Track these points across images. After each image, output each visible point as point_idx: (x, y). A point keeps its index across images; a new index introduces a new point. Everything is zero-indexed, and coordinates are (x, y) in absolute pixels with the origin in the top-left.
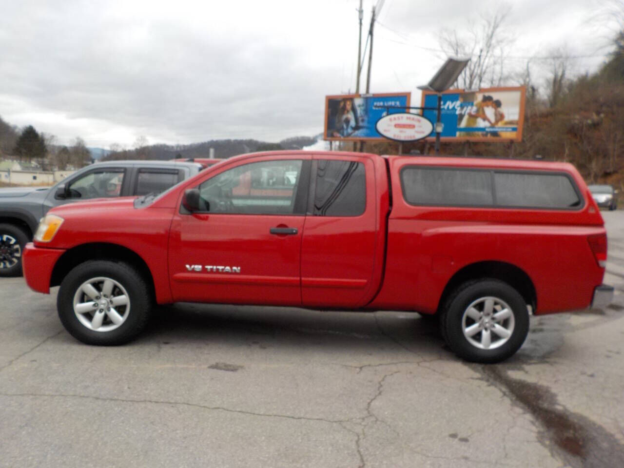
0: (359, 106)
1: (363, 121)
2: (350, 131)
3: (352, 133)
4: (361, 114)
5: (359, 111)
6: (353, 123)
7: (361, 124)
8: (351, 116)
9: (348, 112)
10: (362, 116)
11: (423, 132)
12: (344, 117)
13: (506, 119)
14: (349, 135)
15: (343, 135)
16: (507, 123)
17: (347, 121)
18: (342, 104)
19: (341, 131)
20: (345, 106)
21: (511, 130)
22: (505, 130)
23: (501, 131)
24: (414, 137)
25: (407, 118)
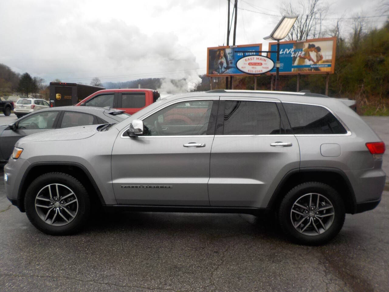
0: (229, 54)
1: (231, 63)
2: (223, 70)
3: (225, 71)
4: (230, 58)
5: (229, 57)
6: (225, 65)
7: (230, 65)
8: (224, 60)
9: (222, 57)
10: (230, 60)
11: (268, 68)
12: (220, 61)
13: (324, 59)
14: (223, 72)
15: (219, 72)
16: (324, 62)
17: (222, 64)
18: (218, 53)
19: (218, 70)
20: (220, 54)
21: (327, 66)
22: (323, 66)
23: (321, 67)
24: (262, 71)
25: (257, 58)
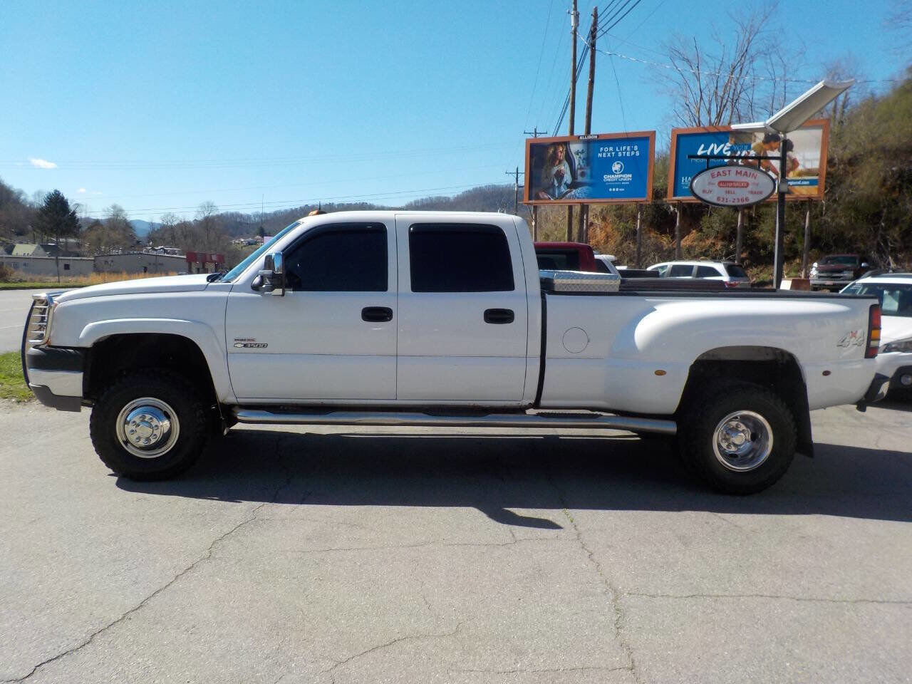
0: (577, 153)
1: (583, 174)
2: (563, 189)
3: (567, 193)
4: (579, 164)
5: (577, 161)
6: (568, 178)
7: (580, 179)
8: (565, 168)
9: (560, 162)
10: (581, 168)
11: (761, 193)
12: (555, 169)
13: (800, 168)
14: (562, 196)
15: (553, 196)
16: (800, 174)
17: (560, 176)
18: (551, 151)
19: (551, 191)
20: (555, 153)
21: (808, 183)
22: (799, 183)
23: (793, 185)
24: (747, 199)
25: (737, 171)
